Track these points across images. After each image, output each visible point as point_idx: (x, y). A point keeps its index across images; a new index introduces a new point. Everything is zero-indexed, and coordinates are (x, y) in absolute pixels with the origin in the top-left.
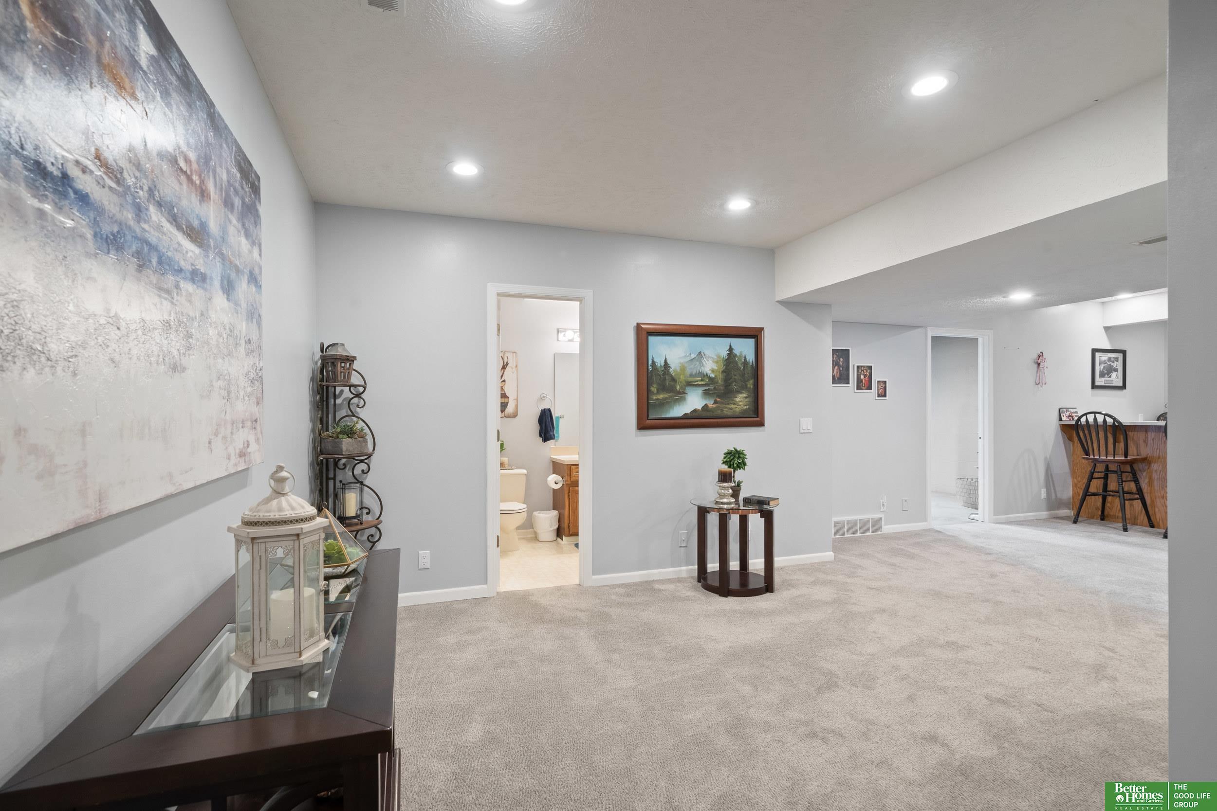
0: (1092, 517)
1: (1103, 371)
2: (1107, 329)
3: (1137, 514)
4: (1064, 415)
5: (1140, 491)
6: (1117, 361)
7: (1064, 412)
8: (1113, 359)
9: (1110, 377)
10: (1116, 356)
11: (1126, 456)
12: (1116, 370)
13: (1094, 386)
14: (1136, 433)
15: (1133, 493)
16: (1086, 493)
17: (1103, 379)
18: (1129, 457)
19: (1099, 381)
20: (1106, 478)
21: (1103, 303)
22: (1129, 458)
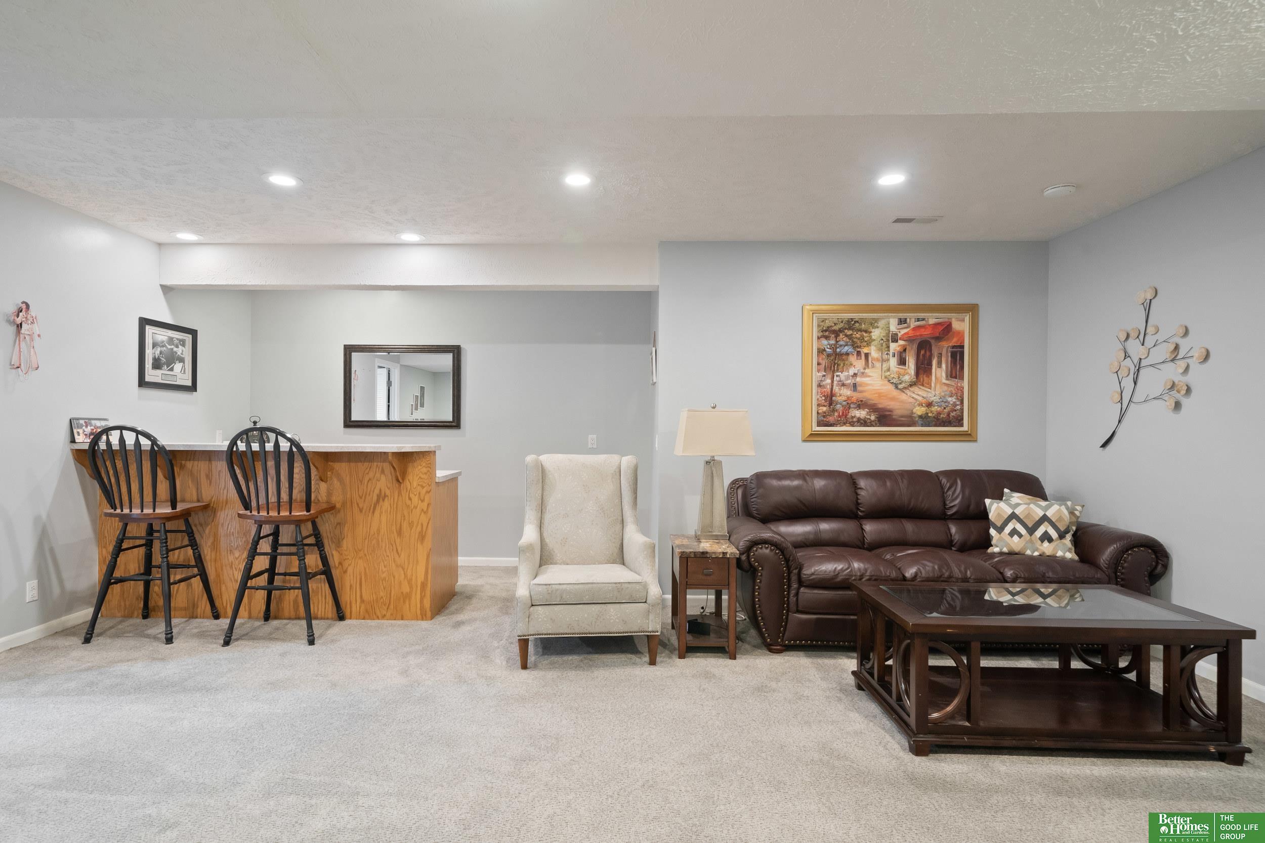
0: (130, 616)
1: (159, 358)
2: (167, 290)
3: (196, 599)
4: (81, 431)
5: (199, 559)
6: (184, 345)
7: (80, 426)
8: (176, 342)
9: (172, 370)
10: (181, 337)
11: (174, 507)
12: (182, 360)
13: (142, 383)
14: (196, 463)
15: (188, 567)
16: (109, 580)
17: (158, 372)
18: (178, 507)
19: (152, 375)
20: (149, 545)
21: (160, 245)
22: (180, 507)
